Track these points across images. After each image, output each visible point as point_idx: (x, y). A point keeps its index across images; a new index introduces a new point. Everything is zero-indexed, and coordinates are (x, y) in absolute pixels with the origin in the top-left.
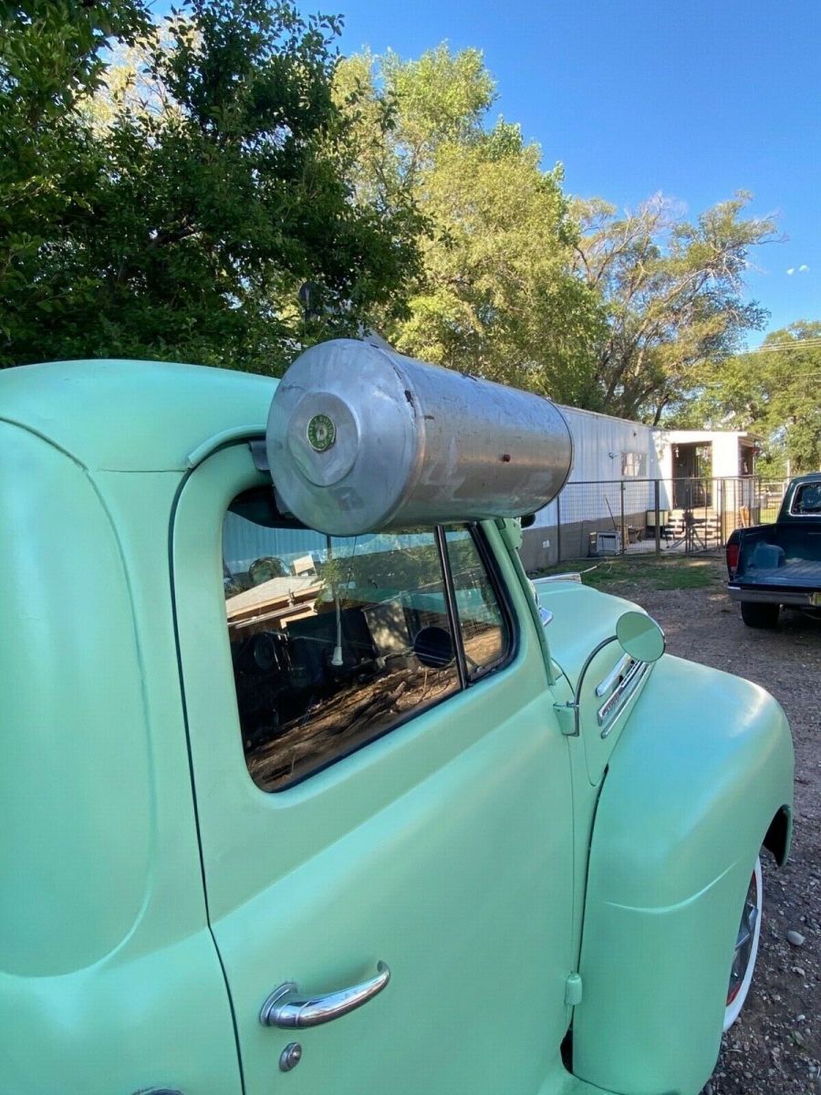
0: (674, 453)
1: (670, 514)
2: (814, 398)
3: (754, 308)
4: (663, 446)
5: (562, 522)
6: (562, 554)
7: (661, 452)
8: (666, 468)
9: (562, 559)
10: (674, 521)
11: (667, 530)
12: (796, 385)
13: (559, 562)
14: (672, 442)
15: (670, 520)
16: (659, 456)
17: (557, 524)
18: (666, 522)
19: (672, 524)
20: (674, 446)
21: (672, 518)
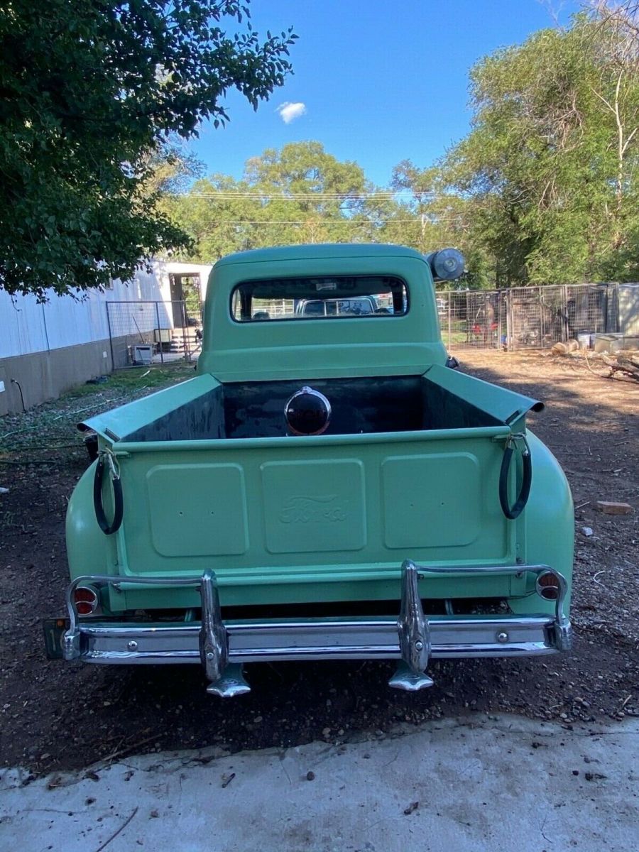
0: (171, 281)
1: (172, 333)
2: (234, 242)
3: (194, 159)
4: (162, 275)
5: (112, 337)
6: (115, 364)
7: (161, 279)
8: (166, 293)
9: (115, 368)
10: (177, 337)
11: (172, 345)
12: (219, 229)
13: (113, 369)
14: (169, 272)
15: (173, 337)
16: (160, 284)
17: (109, 338)
18: (171, 340)
19: (175, 340)
20: (170, 275)
21: (174, 335)
